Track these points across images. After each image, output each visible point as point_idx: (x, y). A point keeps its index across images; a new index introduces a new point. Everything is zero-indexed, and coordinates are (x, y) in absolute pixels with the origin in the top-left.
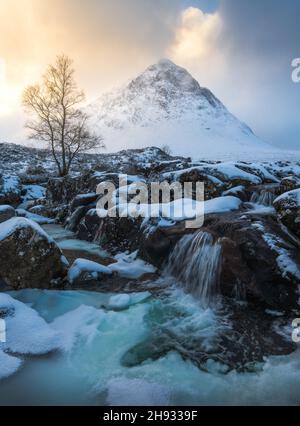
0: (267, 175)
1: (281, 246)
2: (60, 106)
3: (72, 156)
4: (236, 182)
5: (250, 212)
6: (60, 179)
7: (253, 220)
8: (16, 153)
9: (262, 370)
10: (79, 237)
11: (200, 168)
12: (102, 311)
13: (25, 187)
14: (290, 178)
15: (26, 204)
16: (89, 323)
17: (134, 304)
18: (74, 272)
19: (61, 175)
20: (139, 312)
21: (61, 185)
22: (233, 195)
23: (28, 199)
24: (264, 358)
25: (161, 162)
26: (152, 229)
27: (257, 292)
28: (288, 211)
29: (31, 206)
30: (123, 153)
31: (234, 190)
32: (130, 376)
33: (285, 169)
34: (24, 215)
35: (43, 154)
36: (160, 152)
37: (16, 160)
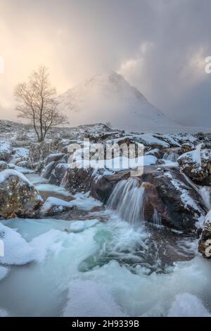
0: (173, 142)
1: (183, 188)
2: (40, 97)
3: (46, 129)
4: (153, 146)
5: (163, 165)
6: (39, 144)
7: (165, 171)
8: (10, 126)
9: (173, 272)
10: (51, 183)
11: (131, 137)
12: (65, 233)
13: (15, 149)
14: (188, 144)
15: (15, 160)
16: (56, 242)
17: (87, 228)
18: (46, 207)
19: (39, 141)
20: (90, 233)
21: (39, 148)
22: (153, 154)
23: (16, 157)
24: (174, 263)
25: (105, 133)
26: (100, 177)
27: (169, 218)
28: (187, 165)
29: (18, 162)
30: (81, 127)
31: (152, 151)
32: (84, 279)
33: (184, 138)
34: (13, 168)
35: (27, 127)
36: (105, 127)
37: (9, 131)
